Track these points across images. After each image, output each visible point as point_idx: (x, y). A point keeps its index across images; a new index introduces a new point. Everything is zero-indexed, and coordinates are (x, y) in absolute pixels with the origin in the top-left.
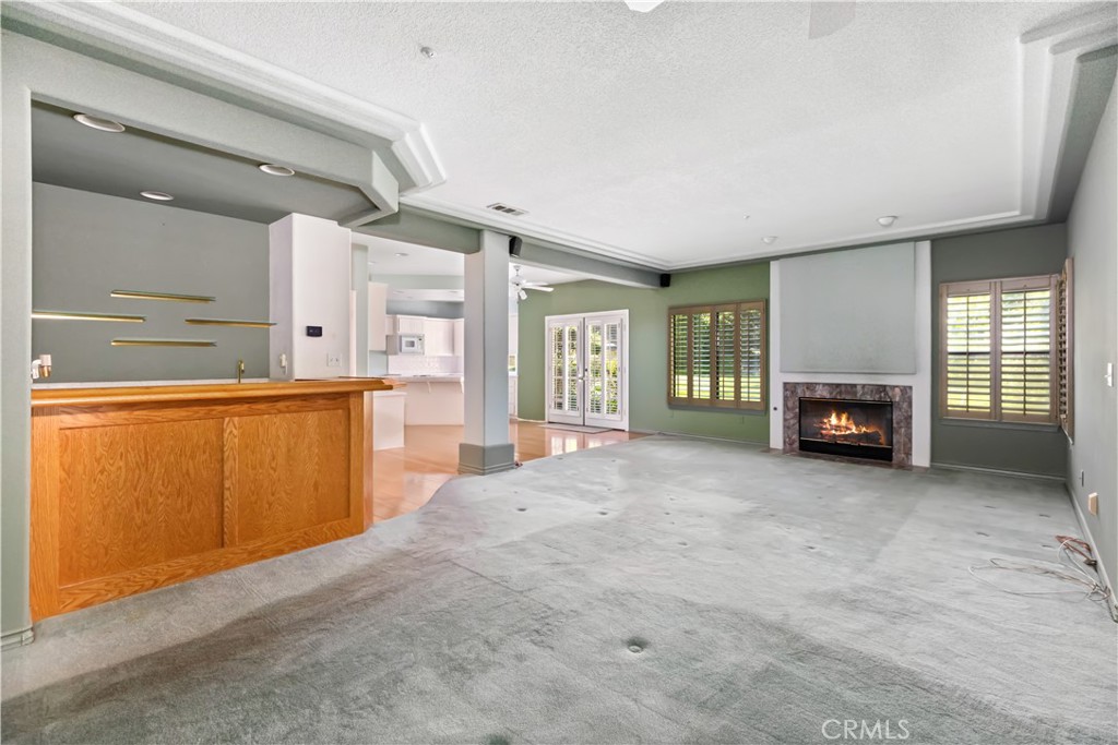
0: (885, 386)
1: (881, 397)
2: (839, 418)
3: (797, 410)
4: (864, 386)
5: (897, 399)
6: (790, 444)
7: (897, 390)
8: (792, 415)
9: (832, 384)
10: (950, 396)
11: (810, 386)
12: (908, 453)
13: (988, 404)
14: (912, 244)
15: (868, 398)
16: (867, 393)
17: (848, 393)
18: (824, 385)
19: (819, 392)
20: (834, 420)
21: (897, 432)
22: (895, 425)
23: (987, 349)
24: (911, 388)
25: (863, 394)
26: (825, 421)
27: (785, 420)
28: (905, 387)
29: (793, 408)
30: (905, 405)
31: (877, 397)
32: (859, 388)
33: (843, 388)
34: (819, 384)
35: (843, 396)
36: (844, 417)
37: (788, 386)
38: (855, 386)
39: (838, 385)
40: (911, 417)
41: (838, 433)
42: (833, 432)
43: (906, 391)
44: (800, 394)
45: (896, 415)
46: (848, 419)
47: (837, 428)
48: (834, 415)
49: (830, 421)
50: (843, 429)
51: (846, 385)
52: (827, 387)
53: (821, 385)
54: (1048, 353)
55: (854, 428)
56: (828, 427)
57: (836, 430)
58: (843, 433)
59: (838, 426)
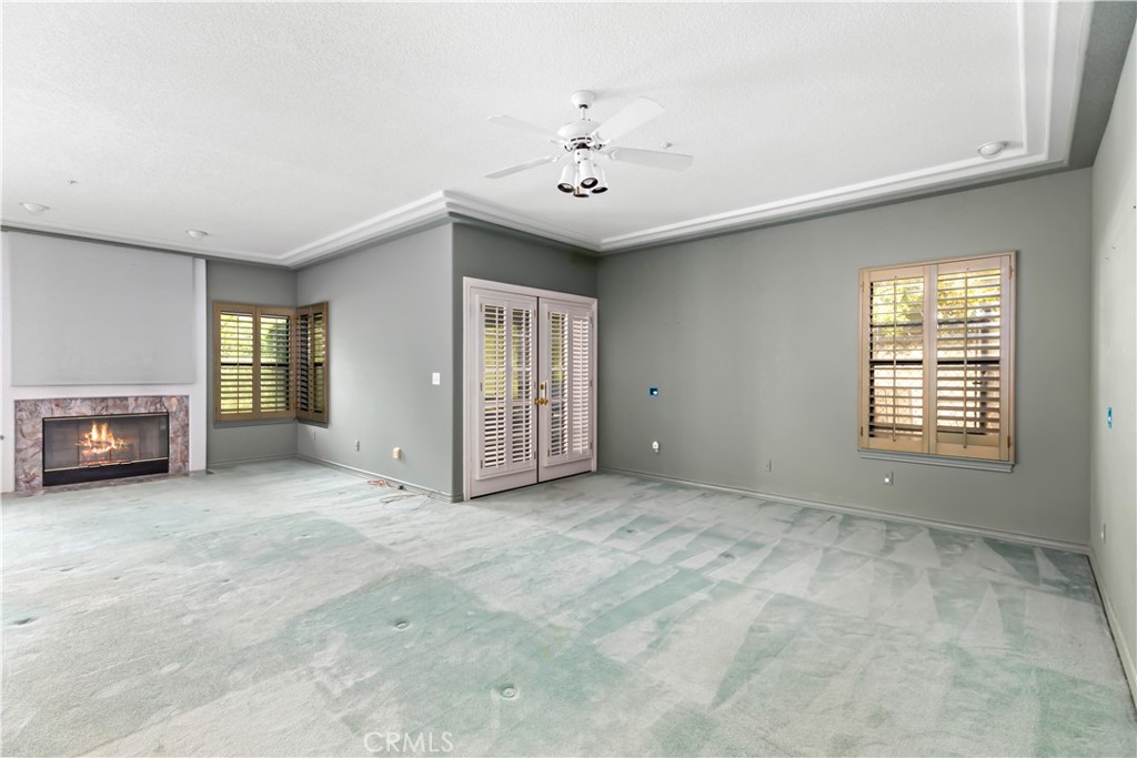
0: (161, 397)
1: (156, 408)
2: (99, 431)
3: (40, 436)
4: (137, 398)
5: (174, 409)
6: (27, 481)
7: (174, 400)
8: (30, 443)
9: (95, 399)
10: (222, 401)
11: (60, 402)
12: (185, 461)
13: (251, 406)
14: (190, 259)
15: (143, 410)
16: (140, 405)
17: (115, 406)
18: (84, 399)
19: (76, 410)
20: (95, 435)
21: (173, 441)
22: (171, 435)
23: (250, 360)
24: (187, 397)
25: (137, 407)
26: (87, 436)
27: (17, 450)
28: (181, 397)
29: (32, 434)
30: (182, 414)
31: (152, 409)
32: (131, 401)
33: (110, 403)
34: (76, 399)
35: (110, 412)
36: (104, 428)
37: (21, 404)
38: (126, 398)
39: (103, 399)
40: (188, 425)
41: (99, 452)
42: (95, 450)
43: (183, 400)
44: (44, 413)
45: (173, 425)
46: (108, 430)
47: (99, 444)
48: (94, 427)
49: (90, 436)
50: (104, 445)
51: (114, 398)
52: (89, 403)
53: (79, 401)
54: (287, 366)
55: (113, 442)
56: (90, 444)
57: (97, 447)
58: (104, 450)
59: (99, 442)
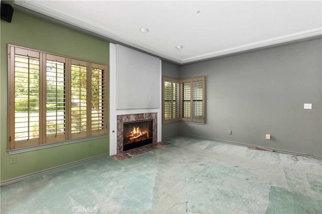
0: (151, 113)
1: (150, 118)
2: (136, 130)
3: (123, 130)
4: (146, 114)
5: (154, 118)
6: (119, 150)
7: (154, 114)
8: (120, 133)
9: (136, 114)
10: (165, 115)
11: (128, 116)
12: (157, 138)
14: (159, 59)
15: (147, 119)
17: (141, 117)
19: (131, 119)
20: (134, 132)
21: (154, 131)
22: (153, 128)
24: (157, 113)
25: (146, 117)
26: (132, 133)
27: (118, 137)
29: (121, 129)
30: (156, 120)
36: (138, 129)
37: (118, 117)
38: (143, 114)
39: (138, 114)
40: (157, 124)
41: (136, 137)
42: (134, 137)
44: (124, 121)
45: (154, 124)
46: (139, 129)
47: (136, 135)
48: (135, 129)
49: (133, 132)
50: (137, 135)
51: (140, 114)
52: (134, 116)
53: (132, 115)
54: (176, 101)
55: (141, 133)
56: (133, 135)
57: (135, 136)
58: (138, 137)
59: (136, 134)
